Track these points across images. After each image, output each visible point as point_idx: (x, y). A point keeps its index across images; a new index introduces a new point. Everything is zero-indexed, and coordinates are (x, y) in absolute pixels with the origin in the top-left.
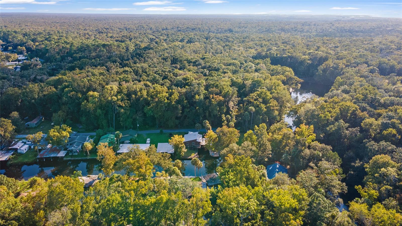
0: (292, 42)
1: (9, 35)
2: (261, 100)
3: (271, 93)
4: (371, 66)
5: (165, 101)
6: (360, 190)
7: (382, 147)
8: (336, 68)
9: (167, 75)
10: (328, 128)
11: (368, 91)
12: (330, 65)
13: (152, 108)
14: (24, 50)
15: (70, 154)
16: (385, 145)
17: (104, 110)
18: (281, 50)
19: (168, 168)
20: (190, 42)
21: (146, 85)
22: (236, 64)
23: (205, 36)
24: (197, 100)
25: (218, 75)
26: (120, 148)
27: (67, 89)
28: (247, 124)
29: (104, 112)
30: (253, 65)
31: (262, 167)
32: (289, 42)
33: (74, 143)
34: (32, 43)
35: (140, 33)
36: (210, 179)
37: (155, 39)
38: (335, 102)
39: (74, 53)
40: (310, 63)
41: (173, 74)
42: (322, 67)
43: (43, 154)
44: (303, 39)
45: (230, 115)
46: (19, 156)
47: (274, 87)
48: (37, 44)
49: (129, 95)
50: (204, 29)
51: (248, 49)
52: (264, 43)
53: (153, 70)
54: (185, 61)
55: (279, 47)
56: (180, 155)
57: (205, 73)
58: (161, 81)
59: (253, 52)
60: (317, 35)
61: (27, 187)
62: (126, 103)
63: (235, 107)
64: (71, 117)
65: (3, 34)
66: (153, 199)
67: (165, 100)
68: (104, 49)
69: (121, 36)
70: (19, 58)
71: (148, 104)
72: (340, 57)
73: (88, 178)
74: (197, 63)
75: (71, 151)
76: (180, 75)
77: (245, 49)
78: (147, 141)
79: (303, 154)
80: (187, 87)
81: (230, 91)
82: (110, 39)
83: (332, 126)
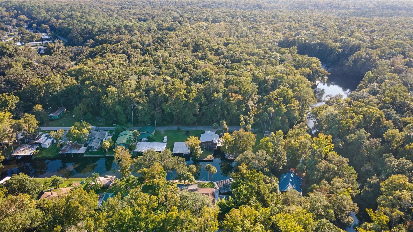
0: (324, 24)
1: (32, 10)
2: (281, 99)
3: (293, 91)
4: (408, 57)
6: (371, 213)
7: (401, 165)
8: (368, 60)
9: (187, 67)
10: (348, 137)
11: (397, 94)
12: (362, 56)
13: (170, 104)
14: (47, 29)
15: (89, 151)
16: (404, 163)
17: (122, 105)
18: (311, 35)
19: (182, 174)
20: (214, 21)
21: (165, 80)
22: (259, 54)
23: (231, 14)
24: (216, 98)
25: (239, 68)
26: (137, 147)
27: (87, 82)
28: (265, 124)
29: (123, 108)
30: (278, 55)
31: (274, 178)
32: (321, 23)
33: (94, 139)
34: (55, 20)
35: (163, 9)
36: (223, 185)
37: (178, 18)
38: (360, 106)
39: (96, 35)
40: (341, 51)
41: (194, 65)
42: (352, 57)
43: (64, 150)
44: (337, 19)
45: (249, 116)
46: (43, 150)
47: (296, 85)
48: (60, 21)
49: (147, 91)
50: (231, 4)
51: (275, 32)
52: (293, 25)
53: (174, 61)
54: (207, 48)
55: (309, 30)
56: (196, 157)
57: (227, 64)
58: (181, 75)
59: (280, 36)
60: (354, 12)
61: (49, 184)
62: (144, 100)
63: (254, 105)
64: (91, 109)
65: (27, 9)
66: (163, 215)
67: (182, 98)
68: (126, 31)
69: (144, 12)
70: (43, 37)
71: (166, 100)
72: (375, 46)
73: (106, 178)
74: (219, 51)
75: (91, 148)
76: (200, 68)
77: (273, 32)
78: (164, 139)
79: (318, 166)
80: (206, 82)
81: (250, 89)
82: (133, 16)
83: (353, 135)
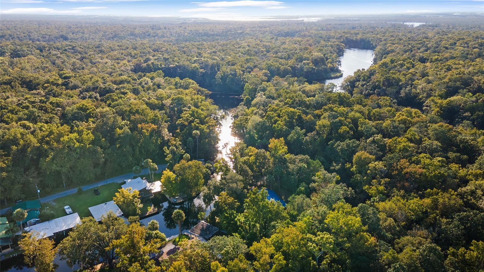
5: (76, 146)
8: (235, 75)
12: (227, 72)
19: (149, 236)
20: (16, 55)
21: (25, 127)
22: (130, 81)
24: (122, 136)
28: (191, 152)
32: (160, 49)
36: (201, 231)
40: (204, 71)
45: (175, 146)
52: (132, 52)
57: (96, 97)
59: (128, 64)
62: (6, 162)
71: (44, 154)
72: (231, 63)
76: (67, 106)
78: (67, 211)
80: (91, 119)
81: (158, 116)
83: (292, 135)
